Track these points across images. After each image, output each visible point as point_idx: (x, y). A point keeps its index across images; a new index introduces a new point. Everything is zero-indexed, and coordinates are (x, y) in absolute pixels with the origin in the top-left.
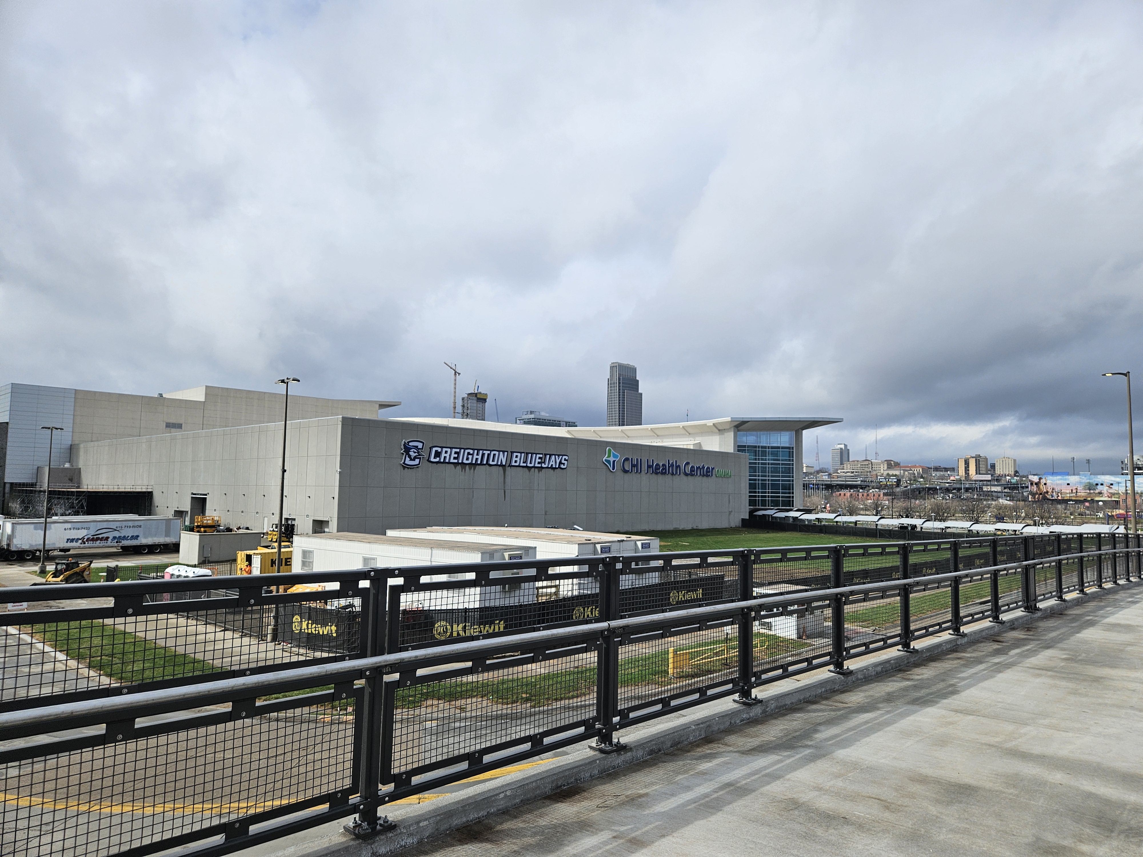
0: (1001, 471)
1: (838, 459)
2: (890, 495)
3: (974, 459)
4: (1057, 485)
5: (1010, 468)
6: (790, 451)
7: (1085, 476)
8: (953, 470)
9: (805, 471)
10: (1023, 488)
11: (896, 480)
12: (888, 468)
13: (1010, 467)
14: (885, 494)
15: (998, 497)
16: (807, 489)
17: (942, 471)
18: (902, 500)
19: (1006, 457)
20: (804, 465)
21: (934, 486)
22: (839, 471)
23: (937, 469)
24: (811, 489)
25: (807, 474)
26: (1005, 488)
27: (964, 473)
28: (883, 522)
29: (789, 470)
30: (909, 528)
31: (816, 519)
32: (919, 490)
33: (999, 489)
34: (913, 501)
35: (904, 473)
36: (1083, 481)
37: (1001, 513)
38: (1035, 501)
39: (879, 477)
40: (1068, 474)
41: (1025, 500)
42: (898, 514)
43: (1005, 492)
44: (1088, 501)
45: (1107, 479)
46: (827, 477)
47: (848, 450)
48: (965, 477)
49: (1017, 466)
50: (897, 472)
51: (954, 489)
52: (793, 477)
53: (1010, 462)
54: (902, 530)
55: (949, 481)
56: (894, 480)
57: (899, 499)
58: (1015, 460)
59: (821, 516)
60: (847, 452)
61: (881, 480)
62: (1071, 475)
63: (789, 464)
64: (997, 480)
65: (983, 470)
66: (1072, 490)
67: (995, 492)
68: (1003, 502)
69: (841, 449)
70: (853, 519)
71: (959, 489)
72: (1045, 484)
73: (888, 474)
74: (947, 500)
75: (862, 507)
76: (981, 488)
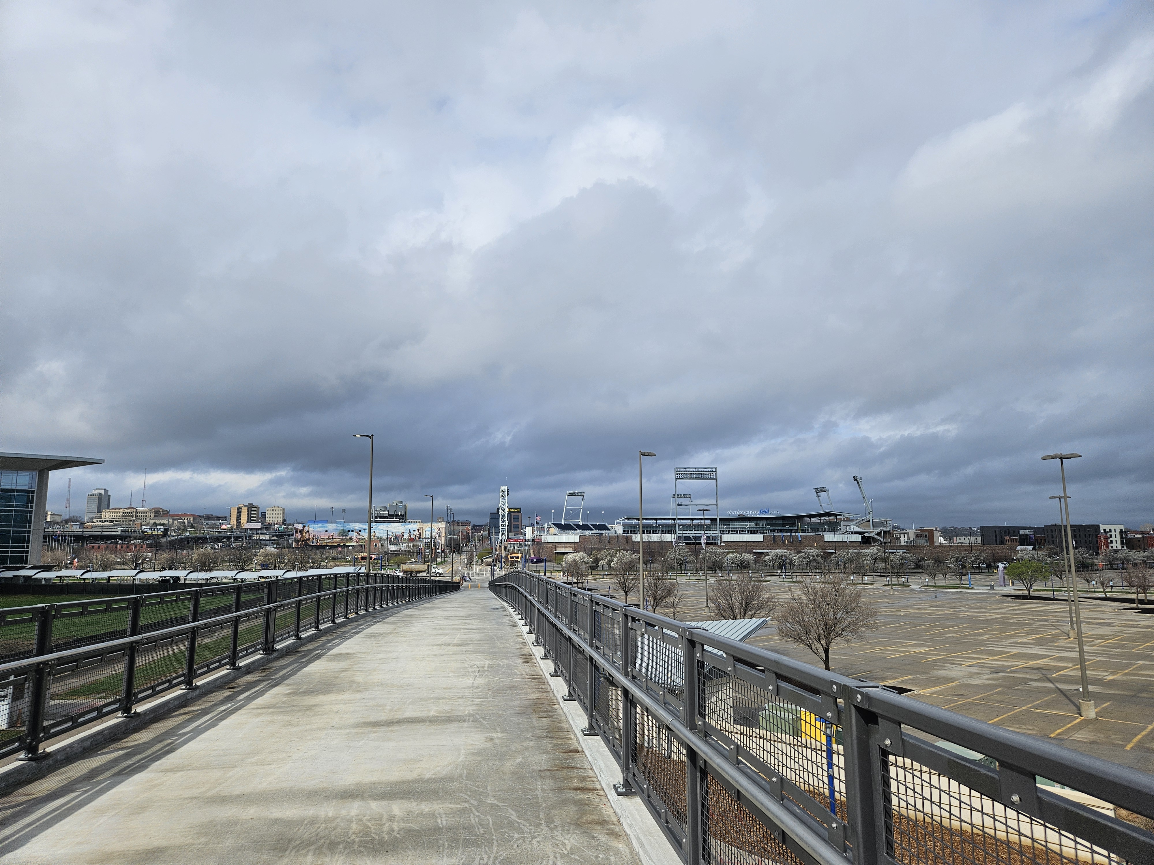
0: (271, 520)
1: (95, 506)
2: (155, 546)
3: (246, 508)
4: (318, 532)
5: (279, 517)
6: (28, 496)
7: (340, 524)
8: (225, 518)
9: (49, 520)
10: (289, 535)
11: (163, 530)
12: (155, 516)
13: (279, 515)
14: (148, 545)
15: (266, 545)
16: (49, 542)
17: (214, 520)
18: (168, 550)
19: (276, 506)
20: (49, 513)
21: (204, 535)
22: (95, 520)
23: (208, 518)
24: (55, 541)
25: (51, 524)
26: (273, 536)
27: (235, 522)
28: (142, 576)
29: (25, 519)
30: (172, 581)
31: (57, 577)
32: (188, 540)
33: (267, 537)
34: (179, 551)
35: (173, 522)
36: (339, 528)
37: (267, 560)
38: (298, 548)
39: (143, 527)
40: (327, 522)
41: (289, 546)
42: (161, 566)
43: (273, 540)
44: (341, 546)
45: (357, 526)
46: (78, 527)
47: (109, 496)
48: (237, 525)
49: (286, 516)
50: (165, 522)
51: (224, 538)
52: (30, 527)
53: (280, 511)
54: (163, 584)
55: (219, 530)
56: (161, 530)
57: (164, 550)
58: (284, 509)
59: (64, 573)
60: (107, 499)
61: (145, 530)
62: (330, 523)
63: (27, 512)
64: (266, 528)
65: (254, 519)
66: (329, 537)
67: (264, 540)
68: (270, 549)
69: (100, 494)
70: (105, 574)
71: (229, 538)
72: (308, 531)
73: (155, 523)
74: (216, 549)
75: (119, 560)
76: (251, 537)
